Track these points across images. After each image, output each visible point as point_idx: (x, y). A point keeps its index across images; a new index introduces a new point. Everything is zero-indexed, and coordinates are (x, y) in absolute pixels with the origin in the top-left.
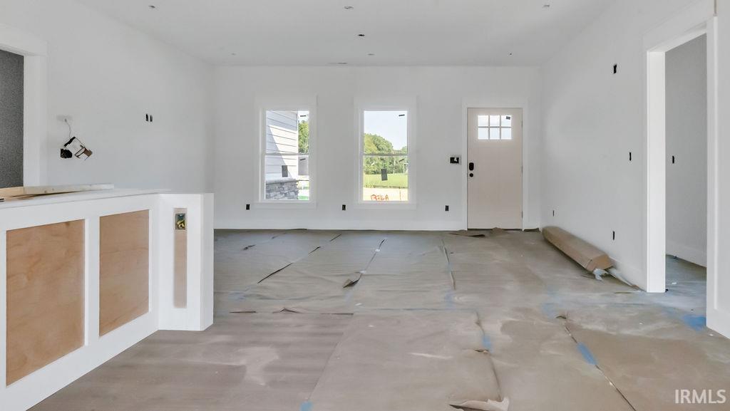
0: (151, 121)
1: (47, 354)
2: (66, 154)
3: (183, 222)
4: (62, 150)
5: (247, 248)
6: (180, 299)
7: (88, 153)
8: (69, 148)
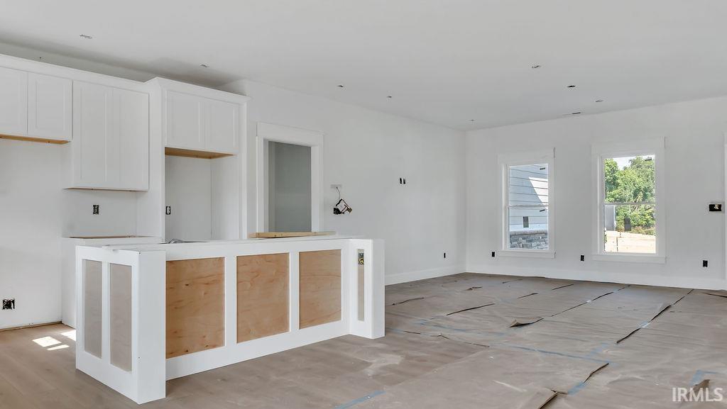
0: (404, 183)
1: (263, 332)
2: (337, 211)
3: (363, 260)
4: (335, 209)
5: (471, 289)
6: (361, 316)
7: (349, 210)
8: (339, 207)
